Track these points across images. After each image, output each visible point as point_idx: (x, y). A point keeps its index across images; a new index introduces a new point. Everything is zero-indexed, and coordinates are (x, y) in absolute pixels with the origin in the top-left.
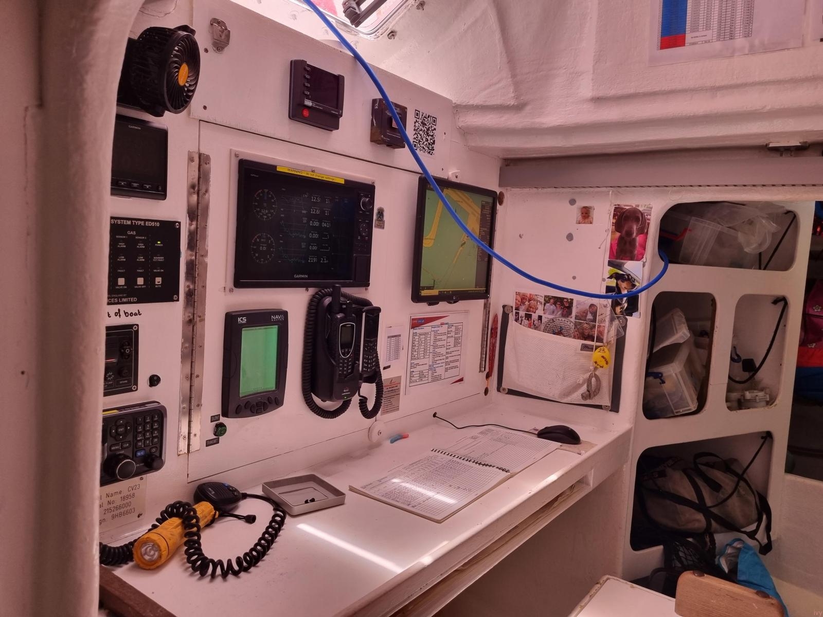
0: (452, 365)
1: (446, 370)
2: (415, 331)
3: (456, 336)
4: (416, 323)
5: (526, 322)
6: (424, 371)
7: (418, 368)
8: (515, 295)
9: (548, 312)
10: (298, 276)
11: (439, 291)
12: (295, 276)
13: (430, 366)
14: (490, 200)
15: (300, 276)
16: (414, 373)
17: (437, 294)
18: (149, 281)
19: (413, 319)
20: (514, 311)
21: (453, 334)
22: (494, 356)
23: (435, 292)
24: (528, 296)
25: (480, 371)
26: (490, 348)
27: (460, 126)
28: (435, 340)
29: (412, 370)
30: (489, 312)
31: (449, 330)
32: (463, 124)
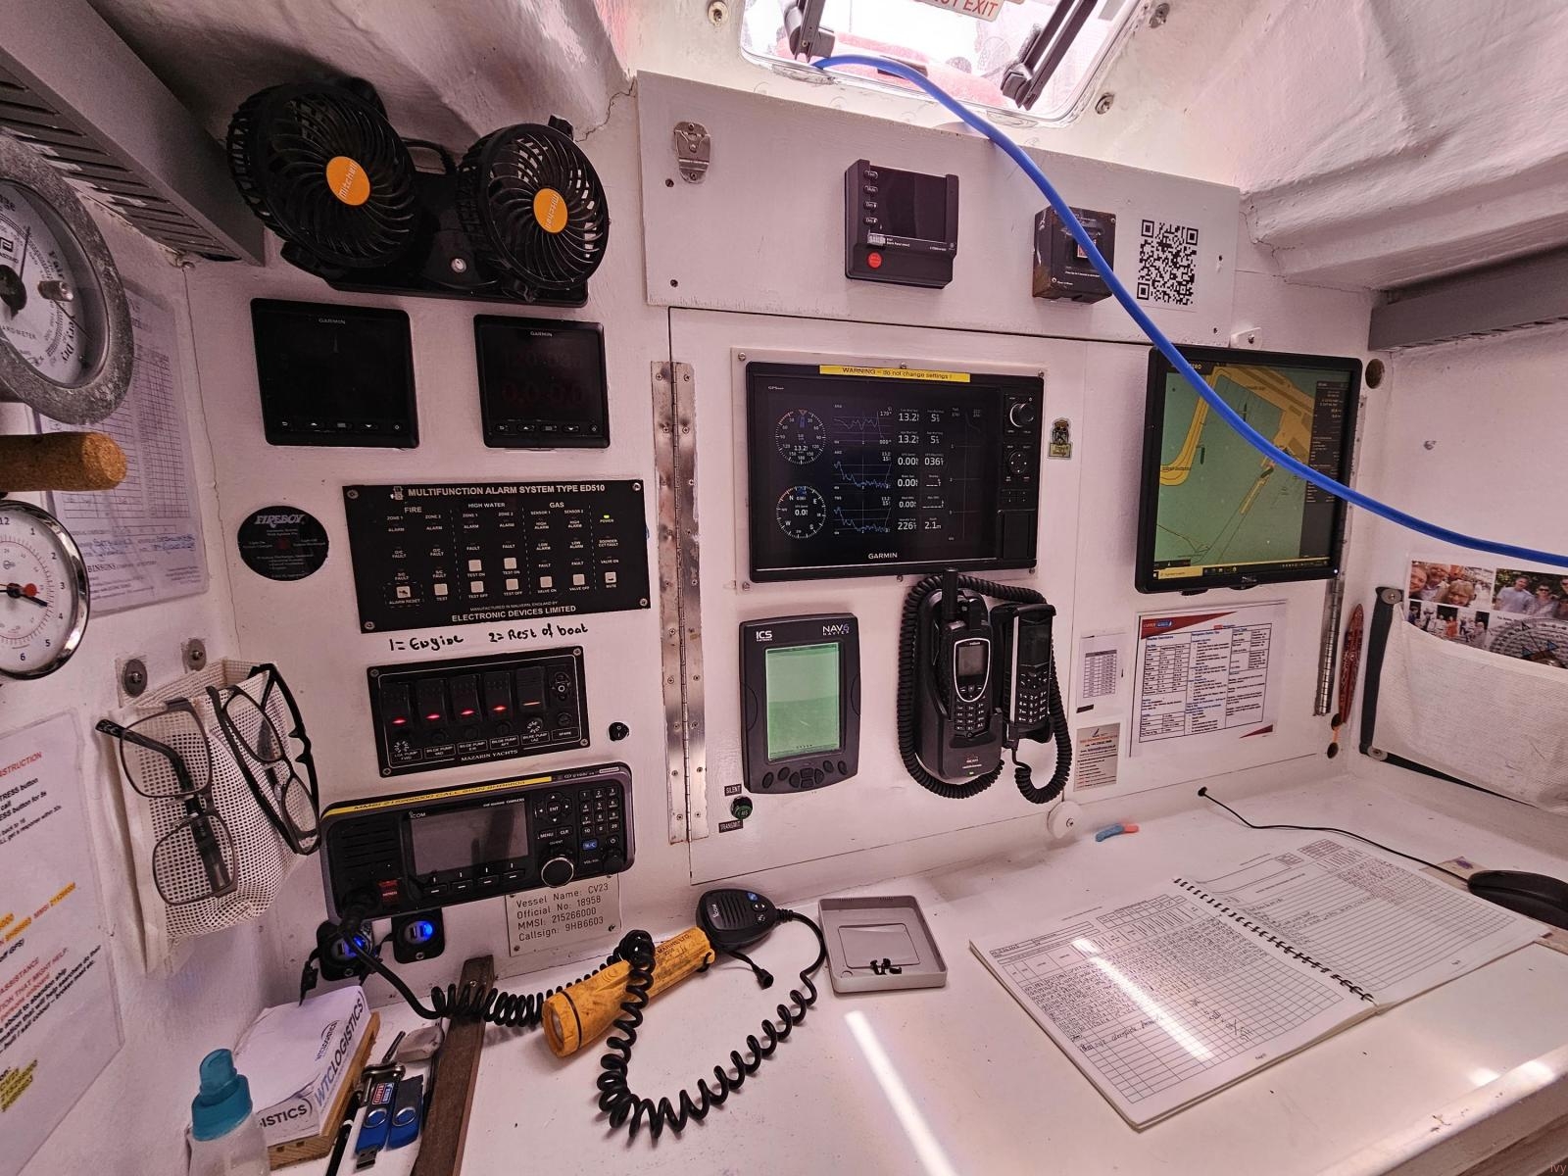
0: (1243, 702)
1: (1230, 713)
2: (1150, 643)
3: (1253, 649)
4: (1151, 629)
5: (1441, 624)
6: (1174, 715)
7: (1160, 710)
8: (1410, 568)
9: (1509, 605)
10: (876, 556)
11: (1204, 569)
12: (871, 556)
13: (1188, 705)
14: (1341, 378)
15: (881, 555)
16: (1149, 718)
17: (1200, 574)
18: (595, 578)
19: (1145, 622)
20: (1407, 601)
21: (1246, 646)
22: (1354, 684)
23: (1194, 571)
24: (1449, 570)
25: (1317, 713)
26: (1342, 671)
27: (1260, 238)
28: (1202, 658)
29: (1144, 713)
30: (1340, 600)
31: (1235, 638)
32: (1267, 232)
